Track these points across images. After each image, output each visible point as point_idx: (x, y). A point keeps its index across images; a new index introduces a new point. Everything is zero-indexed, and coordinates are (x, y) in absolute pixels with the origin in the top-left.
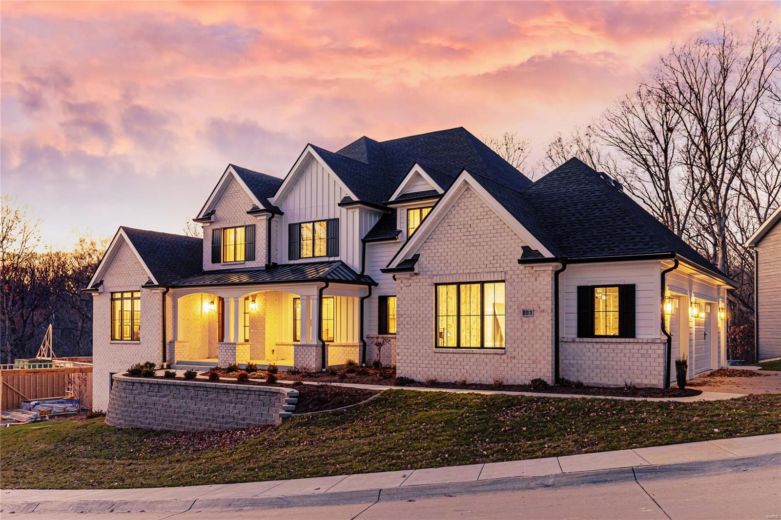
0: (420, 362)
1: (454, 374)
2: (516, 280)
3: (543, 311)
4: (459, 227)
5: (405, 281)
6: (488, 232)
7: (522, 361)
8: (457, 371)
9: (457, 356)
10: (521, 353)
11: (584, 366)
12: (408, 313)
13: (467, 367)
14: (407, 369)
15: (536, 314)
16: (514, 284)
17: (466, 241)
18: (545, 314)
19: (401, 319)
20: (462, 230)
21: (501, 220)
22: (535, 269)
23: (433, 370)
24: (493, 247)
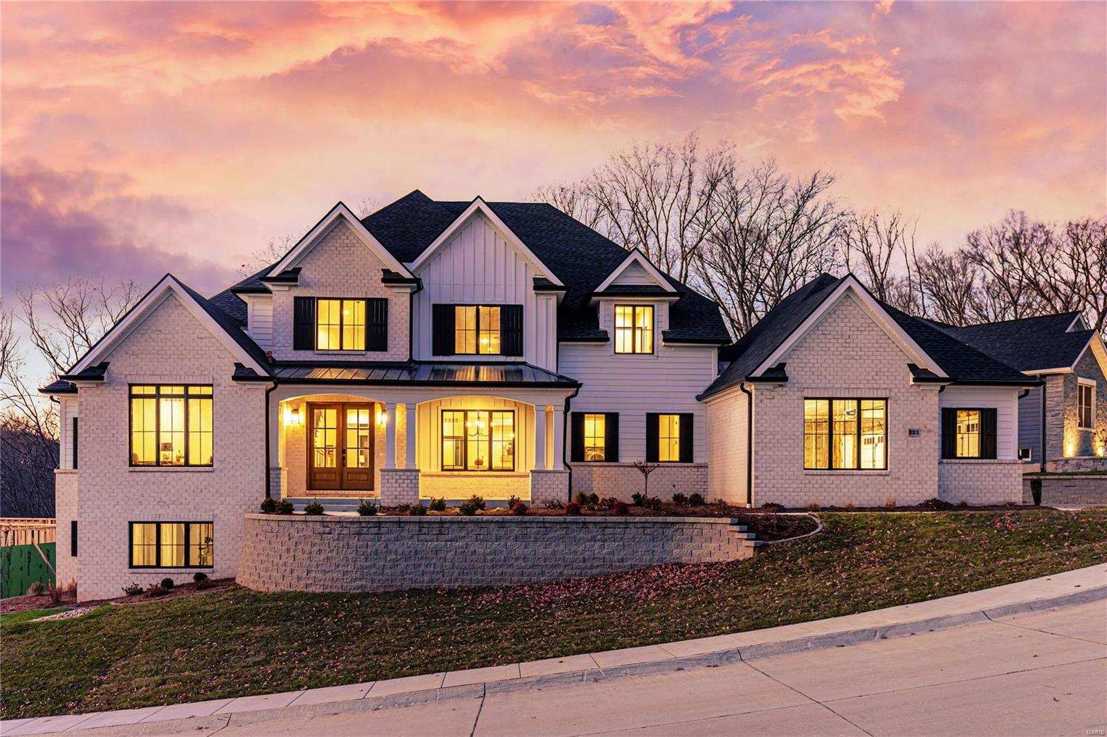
0: (786, 486)
1: (830, 498)
2: (901, 398)
3: (929, 431)
4: (836, 337)
5: (767, 393)
6: (870, 345)
7: (907, 482)
8: (834, 494)
9: (833, 478)
10: (906, 474)
11: (950, 487)
12: (771, 429)
13: (845, 490)
14: (769, 494)
15: (923, 434)
16: (899, 402)
17: (844, 353)
18: (931, 434)
19: (762, 437)
20: (839, 341)
21: (885, 334)
22: (921, 388)
23: (802, 494)
24: (876, 362)
